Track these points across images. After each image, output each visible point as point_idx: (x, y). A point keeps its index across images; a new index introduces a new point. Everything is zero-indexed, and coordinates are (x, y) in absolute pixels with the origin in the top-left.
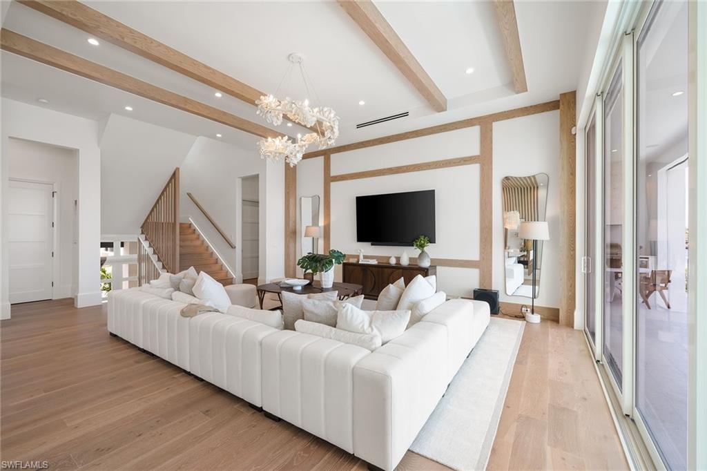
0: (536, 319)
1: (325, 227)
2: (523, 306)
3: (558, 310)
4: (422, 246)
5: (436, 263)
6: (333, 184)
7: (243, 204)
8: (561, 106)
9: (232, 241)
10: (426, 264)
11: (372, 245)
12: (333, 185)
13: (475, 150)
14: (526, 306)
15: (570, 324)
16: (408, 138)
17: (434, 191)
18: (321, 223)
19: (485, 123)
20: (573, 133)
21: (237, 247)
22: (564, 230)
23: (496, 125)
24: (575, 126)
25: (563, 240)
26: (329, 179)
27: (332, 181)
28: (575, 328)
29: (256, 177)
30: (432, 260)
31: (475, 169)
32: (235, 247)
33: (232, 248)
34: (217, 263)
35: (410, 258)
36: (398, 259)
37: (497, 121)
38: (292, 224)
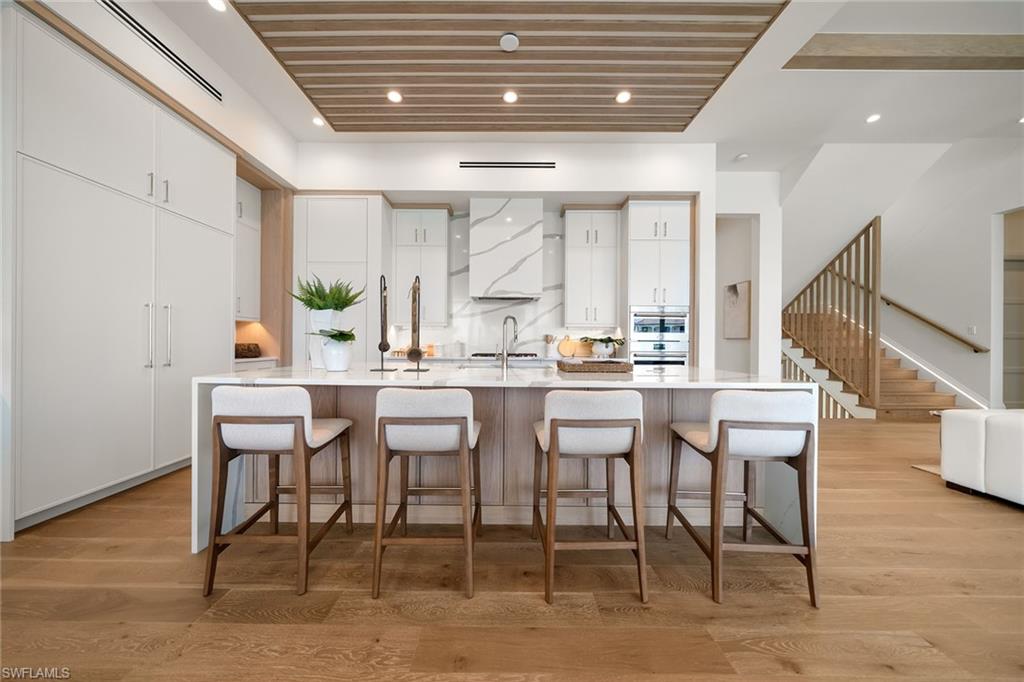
21: (993, 352)
32: (988, 351)
33: (976, 351)
34: (916, 379)
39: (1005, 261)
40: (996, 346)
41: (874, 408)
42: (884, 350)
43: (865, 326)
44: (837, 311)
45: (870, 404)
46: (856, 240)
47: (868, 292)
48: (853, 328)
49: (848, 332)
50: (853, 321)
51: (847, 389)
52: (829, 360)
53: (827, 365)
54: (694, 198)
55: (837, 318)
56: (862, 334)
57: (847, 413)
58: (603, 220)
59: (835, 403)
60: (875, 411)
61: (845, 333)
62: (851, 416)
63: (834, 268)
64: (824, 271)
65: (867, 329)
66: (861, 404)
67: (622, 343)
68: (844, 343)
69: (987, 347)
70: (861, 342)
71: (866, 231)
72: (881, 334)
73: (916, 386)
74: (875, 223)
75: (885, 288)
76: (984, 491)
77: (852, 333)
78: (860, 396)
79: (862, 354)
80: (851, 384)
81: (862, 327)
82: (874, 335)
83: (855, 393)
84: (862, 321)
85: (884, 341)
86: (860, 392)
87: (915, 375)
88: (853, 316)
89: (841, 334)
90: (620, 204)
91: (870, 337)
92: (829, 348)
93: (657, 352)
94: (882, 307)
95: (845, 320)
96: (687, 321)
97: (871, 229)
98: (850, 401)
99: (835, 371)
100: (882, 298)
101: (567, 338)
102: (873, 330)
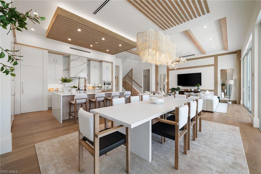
0: (230, 103)
1: (167, 82)
2: (226, 100)
3: (236, 101)
4: (198, 86)
5: (202, 90)
6: (170, 71)
7: (144, 77)
8: (237, 53)
9: (141, 86)
10: (199, 90)
11: (182, 86)
13: (213, 63)
14: (227, 100)
15: (239, 103)
16: (193, 60)
17: (201, 73)
18: (166, 81)
19: (216, 57)
20: (240, 59)
22: (238, 82)
23: (219, 57)
24: (241, 58)
25: (238, 84)
26: (168, 70)
28: (241, 104)
29: (149, 70)
30: (201, 90)
31: (213, 68)
33: (141, 88)
35: (194, 90)
36: (191, 90)
37: (219, 56)
38: (157, 81)
40: (143, 87)
44: (128, 81)
46: (130, 71)
47: (131, 79)
54: (112, 63)
58: (97, 64)
63: (128, 75)
64: (126, 75)
67: (101, 87)
71: (131, 70)
74: (132, 69)
75: (133, 79)
84: (131, 83)
87: (136, 91)
90: (101, 61)
93: (107, 89)
94: (133, 81)
96: (111, 83)
101: (90, 86)
102: (132, 85)
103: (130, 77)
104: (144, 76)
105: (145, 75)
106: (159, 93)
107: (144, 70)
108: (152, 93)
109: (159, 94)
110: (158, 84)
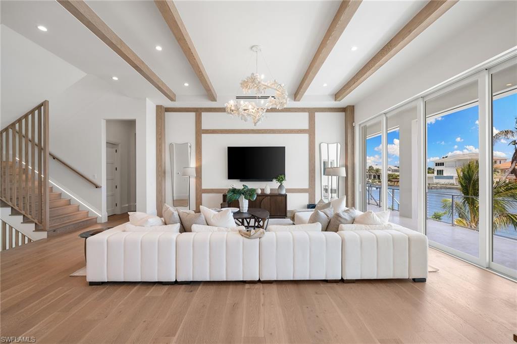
1: (196, 168)
4: (280, 181)
7: (107, 147)
10: (284, 192)
11: (241, 181)
12: (204, 137)
13: (306, 126)
17: (284, 147)
18: (193, 164)
19: (312, 112)
20: (354, 124)
21: (103, 187)
23: (317, 114)
24: (355, 122)
26: (200, 132)
27: (204, 133)
31: (306, 137)
32: (101, 187)
33: (96, 187)
34: (70, 204)
35: (271, 190)
36: (263, 190)
37: (317, 112)
38: (163, 166)
39: (107, 143)
40: (103, 184)
41: (46, 231)
42: (52, 188)
43: (39, 171)
44: (17, 159)
45: (42, 228)
46: (32, 112)
47: (41, 149)
48: (30, 172)
49: (27, 177)
50: (30, 167)
51: (26, 220)
52: (11, 199)
53: (10, 203)
55: (17, 165)
56: (37, 177)
57: (26, 239)
59: (17, 232)
60: (46, 232)
61: (24, 176)
62: (30, 240)
63: (15, 127)
65: (40, 174)
66: (37, 229)
68: (23, 185)
69: (101, 185)
70: (36, 183)
71: (39, 108)
72: (50, 177)
73: (70, 209)
75: (52, 148)
76: (106, 281)
77: (30, 176)
78: (36, 224)
79: (37, 191)
80: (29, 216)
81: (36, 172)
82: (45, 178)
83: (32, 222)
84: (36, 168)
85: (51, 182)
86: (36, 221)
88: (30, 164)
89: (20, 177)
91: (43, 180)
92: (11, 189)
95: (24, 167)
97: (42, 107)
98: (28, 230)
99: (16, 208)
100: (50, 154)
102: (45, 174)
103: (32, 140)
104: (110, 144)
105: (113, 140)
106: (212, 221)
107: (109, 122)
108: (176, 223)
109: (208, 225)
110: (165, 173)
